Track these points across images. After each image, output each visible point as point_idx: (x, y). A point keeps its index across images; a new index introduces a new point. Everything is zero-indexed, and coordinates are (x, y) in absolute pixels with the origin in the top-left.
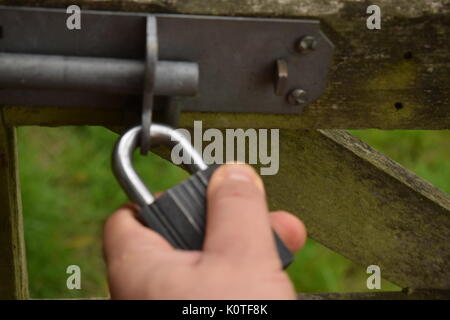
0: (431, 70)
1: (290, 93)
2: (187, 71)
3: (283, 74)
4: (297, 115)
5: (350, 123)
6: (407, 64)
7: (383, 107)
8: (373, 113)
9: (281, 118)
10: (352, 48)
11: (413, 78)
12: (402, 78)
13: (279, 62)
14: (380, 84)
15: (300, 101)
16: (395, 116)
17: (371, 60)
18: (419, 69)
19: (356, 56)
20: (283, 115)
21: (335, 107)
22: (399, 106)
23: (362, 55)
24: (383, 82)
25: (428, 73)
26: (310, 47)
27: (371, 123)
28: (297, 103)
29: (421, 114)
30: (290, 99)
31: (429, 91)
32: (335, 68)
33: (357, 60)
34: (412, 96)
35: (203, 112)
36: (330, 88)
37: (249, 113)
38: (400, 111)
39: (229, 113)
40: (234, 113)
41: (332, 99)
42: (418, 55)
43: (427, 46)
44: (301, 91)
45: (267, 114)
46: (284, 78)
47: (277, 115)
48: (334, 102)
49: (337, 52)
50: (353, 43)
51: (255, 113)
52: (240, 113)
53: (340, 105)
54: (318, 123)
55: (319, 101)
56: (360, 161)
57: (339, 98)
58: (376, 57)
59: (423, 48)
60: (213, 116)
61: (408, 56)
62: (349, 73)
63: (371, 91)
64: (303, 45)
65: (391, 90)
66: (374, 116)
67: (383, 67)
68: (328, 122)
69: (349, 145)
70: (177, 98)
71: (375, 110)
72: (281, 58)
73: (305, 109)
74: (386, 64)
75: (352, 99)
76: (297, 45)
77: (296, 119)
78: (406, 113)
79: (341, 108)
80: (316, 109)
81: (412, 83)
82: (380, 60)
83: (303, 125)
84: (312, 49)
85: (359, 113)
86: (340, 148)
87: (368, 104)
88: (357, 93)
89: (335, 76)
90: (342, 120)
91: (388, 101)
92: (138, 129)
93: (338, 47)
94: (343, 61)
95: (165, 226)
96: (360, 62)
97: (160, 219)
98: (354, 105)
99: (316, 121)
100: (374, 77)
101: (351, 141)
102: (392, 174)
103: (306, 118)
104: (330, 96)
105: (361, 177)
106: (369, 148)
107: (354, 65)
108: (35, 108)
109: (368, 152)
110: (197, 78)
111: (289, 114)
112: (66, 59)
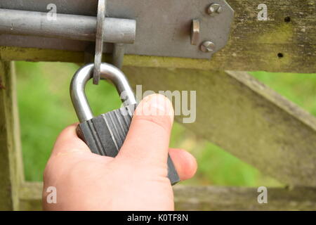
0: (304, 30)
1: (202, 44)
2: (128, 26)
3: (196, 30)
4: (207, 59)
5: (245, 67)
6: (286, 25)
7: (269, 56)
8: (262, 60)
9: (196, 62)
10: (246, 12)
11: (291, 36)
12: (283, 35)
13: (194, 21)
14: (267, 39)
15: (209, 50)
16: (278, 62)
17: (261, 22)
18: (295, 30)
19: (250, 19)
20: (197, 59)
21: (234, 55)
22: (280, 55)
23: (254, 18)
24: (269, 38)
25: (302, 32)
26: (216, 11)
27: (260, 67)
28: (207, 51)
29: (296, 62)
30: (202, 48)
31: (303, 46)
32: (235, 27)
33: (251, 22)
34: (289, 48)
35: (141, 55)
36: (231, 41)
37: (174, 57)
38: (282, 59)
39: (159, 56)
40: (163, 57)
41: (233, 49)
42: (295, 20)
43: (301, 13)
44: (210, 43)
45: (186, 58)
46: (197, 33)
47: (193, 59)
48: (234, 51)
49: (236, 15)
50: (248, 9)
51: (177, 57)
52: (167, 57)
53: (238, 53)
54: (223, 65)
55: (223, 50)
56: (255, 94)
57: (238, 49)
59: (298, 15)
60: (148, 58)
61: (288, 20)
62: (244, 31)
63: (261, 44)
64: (212, 9)
65: (274, 44)
66: (262, 62)
67: (269, 27)
68: (230, 63)
69: (248, 83)
70: (121, 44)
71: (263, 58)
72: (195, 19)
73: (213, 56)
74: (272, 25)
75: (247, 50)
76: (207, 11)
77: (207, 62)
78: (286, 60)
79: (239, 56)
80: (221, 56)
81: (290, 39)
82: (268, 22)
83: (212, 67)
84: (219, 13)
85: (252, 60)
86: (242, 84)
87: (258, 54)
88: (251, 45)
89: (234, 33)
90: (240, 64)
91: (273, 51)
92: (92, 65)
93: (237, 12)
94: (240, 21)
95: (95, 139)
96: (253, 23)
97: (92, 133)
98: (249, 54)
99: (221, 64)
100: (263, 34)
101: (251, 79)
102: (279, 104)
103: (214, 62)
104: (231, 47)
105: (257, 106)
106: (263, 85)
107: (249, 25)
108: (23, 48)
109: (262, 88)
110: (135, 31)
111: (202, 59)
112: (42, 15)
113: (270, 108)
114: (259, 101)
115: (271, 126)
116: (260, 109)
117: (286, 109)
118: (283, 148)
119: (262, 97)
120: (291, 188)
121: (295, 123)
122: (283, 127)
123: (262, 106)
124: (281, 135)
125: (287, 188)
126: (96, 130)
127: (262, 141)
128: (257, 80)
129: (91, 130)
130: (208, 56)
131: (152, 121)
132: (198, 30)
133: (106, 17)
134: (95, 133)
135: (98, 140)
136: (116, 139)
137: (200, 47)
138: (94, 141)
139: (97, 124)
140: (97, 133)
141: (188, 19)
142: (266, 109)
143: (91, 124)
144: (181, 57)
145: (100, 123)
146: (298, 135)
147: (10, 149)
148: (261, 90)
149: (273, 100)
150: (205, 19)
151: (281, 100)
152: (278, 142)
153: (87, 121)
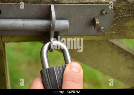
1: (99, 28)
3: (97, 22)
4: (101, 35)
5: (118, 37)
7: (130, 31)
8: (126, 34)
9: (96, 37)
10: (120, 13)
13: (95, 18)
14: (129, 24)
15: (102, 31)
17: (126, 16)
19: (121, 15)
20: (96, 35)
21: (114, 32)
23: (123, 15)
26: (106, 13)
27: (125, 37)
28: (101, 32)
30: (99, 30)
32: (114, 19)
33: (122, 17)
36: (112, 26)
37: (85, 35)
39: (78, 36)
40: (80, 36)
44: (103, 28)
45: (91, 35)
47: (94, 36)
48: (114, 31)
49: (115, 14)
50: (120, 11)
51: (87, 35)
52: (82, 36)
54: (108, 37)
55: (108, 31)
56: (119, 48)
57: (115, 29)
58: (128, 15)
62: (119, 21)
63: (126, 27)
64: (104, 12)
65: (133, 26)
66: (127, 35)
67: (130, 18)
68: (111, 36)
70: (62, 32)
71: (127, 33)
73: (104, 33)
74: (132, 17)
75: (119, 29)
76: (102, 13)
77: (101, 36)
79: (116, 32)
80: (108, 33)
82: (130, 16)
83: (103, 39)
84: (107, 14)
85: (122, 34)
87: (125, 31)
88: (121, 27)
89: (114, 22)
90: (116, 36)
91: (132, 29)
93: (116, 12)
94: (117, 17)
95: (48, 78)
96: (123, 17)
97: (47, 75)
98: (120, 31)
99: (107, 37)
100: (127, 22)
103: (104, 36)
104: (112, 29)
105: (119, 53)
107: (121, 18)
109: (121, 45)
110: (68, 25)
111: (98, 35)
113: (126, 53)
114: (121, 51)
115: (126, 61)
116: (121, 54)
118: (131, 71)
119: (122, 49)
123: (122, 53)
124: (130, 65)
126: (49, 74)
127: (122, 69)
129: (47, 74)
130: (102, 34)
134: (49, 75)
135: (49, 79)
138: (48, 79)
140: (50, 76)
141: (92, 17)
142: (124, 54)
143: (47, 70)
144: (89, 35)
145: (52, 71)
148: (121, 46)
149: (127, 50)
150: (100, 17)
152: (129, 68)
153: (46, 69)
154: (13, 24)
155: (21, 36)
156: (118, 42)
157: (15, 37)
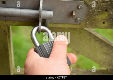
0: (112, 14)
1: (76, 19)
2: (50, 13)
3: (74, 14)
4: (78, 24)
5: (92, 27)
6: (106, 12)
7: (100, 23)
8: (97, 25)
9: (74, 25)
10: (92, 8)
11: (107, 16)
12: (105, 16)
13: (73, 11)
14: (99, 17)
15: (79, 21)
16: (103, 25)
17: (97, 11)
18: (109, 14)
19: (93, 10)
20: (75, 24)
21: (88, 23)
22: (104, 23)
23: (94, 10)
24: (100, 17)
25: (111, 15)
26: (81, 8)
27: (97, 27)
29: (109, 25)
30: (76, 20)
31: (112, 19)
32: (88, 13)
34: (107, 20)
35: (55, 23)
36: (86, 18)
37: (66, 24)
38: (104, 24)
39: (61, 24)
40: (63, 24)
41: (87, 21)
42: (109, 10)
43: (111, 8)
44: (79, 19)
45: (71, 24)
46: (74, 15)
47: (73, 24)
48: (87, 22)
51: (68, 24)
52: (64, 24)
53: (89, 22)
54: (84, 27)
55: (84, 21)
56: (95, 37)
57: (89, 21)
58: (98, 10)
59: (110, 9)
60: (57, 24)
61: (106, 10)
62: (91, 14)
63: (97, 19)
64: (79, 7)
65: (102, 19)
66: (98, 25)
67: (100, 13)
68: (86, 26)
69: (93, 33)
70: (48, 20)
71: (98, 24)
73: (80, 23)
74: (101, 12)
75: (92, 21)
77: (78, 25)
78: (106, 24)
79: (89, 23)
80: (83, 23)
81: (107, 17)
82: (99, 11)
83: (80, 27)
84: (82, 8)
85: (94, 25)
86: (91, 33)
87: (96, 22)
88: (93, 19)
89: (87, 15)
90: (89, 26)
91: (101, 21)
92: (38, 27)
93: (88, 8)
94: (89, 11)
95: (41, 52)
96: (94, 12)
97: (40, 50)
98: (93, 22)
99: (83, 26)
100: (97, 15)
101: (94, 31)
102: (104, 40)
103: (80, 26)
104: (86, 20)
105: (96, 41)
106: (98, 33)
107: (92, 12)
108: (14, 21)
110: (53, 15)
111: (76, 24)
112: (21, 10)
113: (101, 41)
114: (97, 39)
115: (101, 48)
116: (97, 42)
117: (107, 42)
118: (106, 56)
119: (98, 38)
120: (109, 70)
121: (110, 47)
122: (106, 48)
123: (98, 41)
124: (105, 51)
125: (107, 70)
126: (41, 49)
127: (98, 53)
128: (96, 32)
129: (39, 49)
130: (78, 23)
131: (60, 45)
132: (75, 14)
133: (43, 10)
134: (41, 50)
135: (42, 53)
136: (48, 52)
137: (75, 20)
138: (41, 53)
139: (41, 47)
140: (42, 50)
141: (71, 11)
142: (99, 42)
143: (39, 47)
144: (69, 24)
146: (111, 51)
147: (10, 56)
148: (98, 35)
149: (102, 39)
150: (77, 11)
151: (104, 38)
152: (104, 53)
153: (38, 46)
154: (13, 11)
155: (20, 21)
156: (95, 33)
157: (15, 22)
